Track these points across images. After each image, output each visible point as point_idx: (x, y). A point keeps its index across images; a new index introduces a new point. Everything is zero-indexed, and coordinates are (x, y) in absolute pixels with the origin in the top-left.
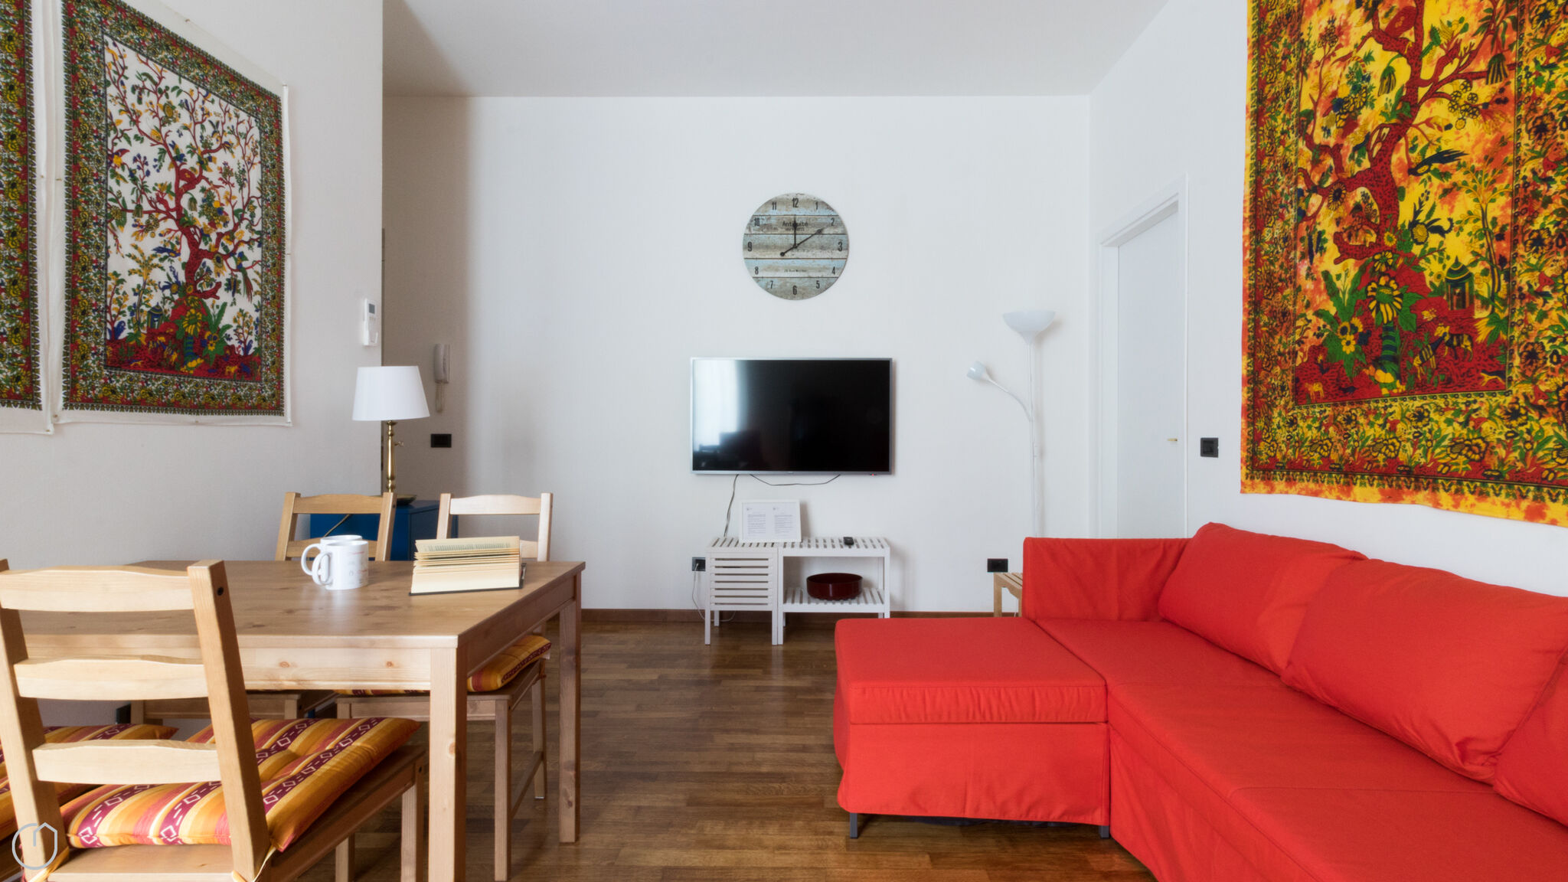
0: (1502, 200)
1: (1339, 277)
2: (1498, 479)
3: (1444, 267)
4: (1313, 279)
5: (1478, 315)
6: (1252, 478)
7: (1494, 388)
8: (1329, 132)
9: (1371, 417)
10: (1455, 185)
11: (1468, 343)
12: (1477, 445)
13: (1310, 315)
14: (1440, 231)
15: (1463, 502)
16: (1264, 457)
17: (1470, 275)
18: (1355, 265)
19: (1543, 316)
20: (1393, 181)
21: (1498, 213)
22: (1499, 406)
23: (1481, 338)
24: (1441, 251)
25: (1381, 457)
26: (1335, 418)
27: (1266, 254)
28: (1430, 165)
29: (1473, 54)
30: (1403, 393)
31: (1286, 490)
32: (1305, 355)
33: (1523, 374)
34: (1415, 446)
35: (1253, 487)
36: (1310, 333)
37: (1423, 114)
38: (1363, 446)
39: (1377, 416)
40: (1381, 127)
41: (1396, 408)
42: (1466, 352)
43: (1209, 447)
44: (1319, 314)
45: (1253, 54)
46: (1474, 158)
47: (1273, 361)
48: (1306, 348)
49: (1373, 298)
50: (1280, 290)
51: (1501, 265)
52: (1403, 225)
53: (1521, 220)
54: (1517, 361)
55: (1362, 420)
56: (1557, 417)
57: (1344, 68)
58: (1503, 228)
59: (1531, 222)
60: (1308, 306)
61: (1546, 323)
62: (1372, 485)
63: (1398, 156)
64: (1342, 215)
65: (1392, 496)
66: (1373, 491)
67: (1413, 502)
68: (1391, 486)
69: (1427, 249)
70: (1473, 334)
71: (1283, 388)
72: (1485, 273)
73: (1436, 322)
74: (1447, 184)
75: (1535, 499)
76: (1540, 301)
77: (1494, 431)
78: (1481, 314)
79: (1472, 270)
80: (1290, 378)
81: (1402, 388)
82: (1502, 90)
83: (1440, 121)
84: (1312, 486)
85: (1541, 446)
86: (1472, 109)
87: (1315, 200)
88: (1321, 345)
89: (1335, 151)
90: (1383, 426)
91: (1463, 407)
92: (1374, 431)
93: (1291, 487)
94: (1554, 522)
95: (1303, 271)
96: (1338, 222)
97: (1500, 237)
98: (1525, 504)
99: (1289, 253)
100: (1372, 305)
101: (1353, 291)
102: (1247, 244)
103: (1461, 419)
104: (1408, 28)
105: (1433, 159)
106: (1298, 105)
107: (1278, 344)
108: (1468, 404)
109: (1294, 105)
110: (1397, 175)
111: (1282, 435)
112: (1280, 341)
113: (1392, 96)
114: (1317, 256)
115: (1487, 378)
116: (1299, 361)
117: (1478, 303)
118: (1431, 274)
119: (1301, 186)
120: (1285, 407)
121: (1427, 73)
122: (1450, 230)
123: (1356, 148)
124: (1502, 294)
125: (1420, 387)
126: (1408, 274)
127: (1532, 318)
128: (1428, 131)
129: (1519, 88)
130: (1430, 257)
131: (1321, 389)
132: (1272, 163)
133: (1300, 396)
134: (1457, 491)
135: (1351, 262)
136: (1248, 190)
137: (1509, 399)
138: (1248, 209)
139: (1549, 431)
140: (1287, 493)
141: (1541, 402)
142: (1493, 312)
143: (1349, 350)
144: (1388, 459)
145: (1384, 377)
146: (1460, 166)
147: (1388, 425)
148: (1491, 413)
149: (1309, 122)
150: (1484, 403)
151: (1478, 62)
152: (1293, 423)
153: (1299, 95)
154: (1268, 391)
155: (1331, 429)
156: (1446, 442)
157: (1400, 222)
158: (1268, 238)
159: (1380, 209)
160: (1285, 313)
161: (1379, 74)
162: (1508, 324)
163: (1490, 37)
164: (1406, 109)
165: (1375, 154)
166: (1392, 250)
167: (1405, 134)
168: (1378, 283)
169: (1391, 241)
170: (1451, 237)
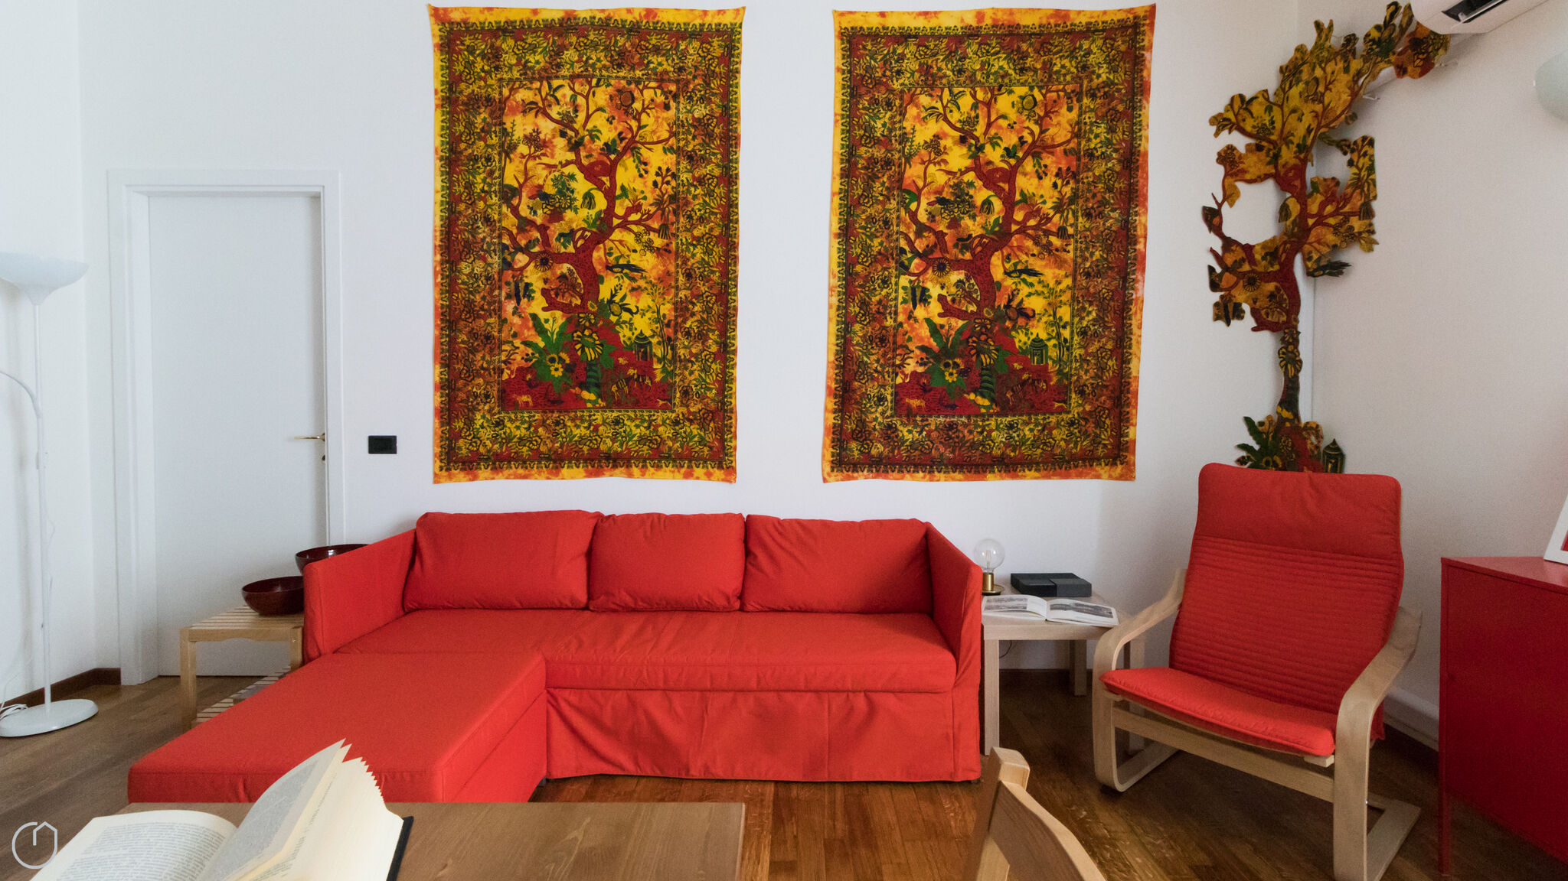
0: (669, 306)
1: (547, 321)
2: (668, 458)
3: (633, 334)
4: (520, 316)
5: (655, 366)
6: (448, 470)
7: (664, 408)
8: (535, 213)
9: (578, 422)
10: (639, 287)
11: (649, 382)
12: (656, 440)
13: (517, 343)
14: (629, 311)
15: (647, 473)
16: (464, 451)
17: (650, 343)
18: (563, 316)
19: (691, 373)
20: (594, 268)
21: (667, 312)
22: (668, 418)
23: (658, 379)
24: (631, 324)
25: (585, 449)
26: (544, 421)
27: (464, 283)
28: (623, 269)
29: (650, 216)
30: (603, 407)
31: (492, 476)
32: (512, 372)
33: (681, 402)
34: (614, 441)
35: (450, 478)
36: (519, 358)
37: (617, 235)
38: (571, 440)
39: (582, 420)
40: (584, 229)
41: (598, 417)
42: (647, 386)
43: (382, 445)
44: (526, 343)
45: (442, 106)
46: (652, 275)
47: (472, 374)
48: (514, 367)
49: (579, 342)
50: (484, 318)
51: (669, 342)
52: (603, 300)
53: (680, 320)
54: (678, 395)
55: (569, 423)
56: (698, 424)
57: (550, 173)
58: (669, 321)
59: (684, 322)
60: (515, 335)
61: (693, 377)
62: (578, 467)
63: (598, 255)
64: (549, 277)
65: (596, 473)
66: (579, 471)
67: (611, 476)
68: (593, 467)
69: (621, 320)
70: (652, 377)
71: (487, 396)
72: (659, 343)
73: (628, 366)
74: (635, 285)
75: (688, 467)
76: (690, 365)
77: (665, 432)
78: (657, 366)
79: (651, 339)
80: (496, 389)
81: (603, 404)
82: (668, 245)
83: (628, 245)
84: (520, 471)
85: (691, 440)
86: (649, 246)
87: (521, 259)
88: (530, 367)
89: (543, 229)
90: (588, 428)
91: (647, 418)
92: (581, 431)
93: (498, 474)
94: (698, 478)
95: (510, 306)
96: (546, 281)
97: (668, 325)
98: (683, 470)
99: (492, 291)
100: (578, 346)
101: (560, 334)
102: (438, 269)
103: (646, 425)
104: (605, 175)
105: (623, 267)
106: (502, 176)
107: (479, 359)
108: (650, 416)
109: (497, 174)
110: (598, 268)
111: (486, 434)
112: (483, 358)
113: (593, 213)
114: (524, 301)
115: (661, 402)
116: (505, 377)
117: (655, 359)
118: (624, 336)
119: (506, 241)
120: (490, 411)
121: (619, 211)
122: (636, 313)
123: (562, 235)
124: (669, 356)
125: (617, 404)
126: (608, 333)
127: (686, 373)
128: (621, 248)
129: (677, 248)
130: (624, 326)
131: (530, 400)
132: (470, 211)
133: (506, 401)
134: (643, 467)
135: (558, 313)
136: (439, 223)
137: (674, 415)
138: (438, 238)
139: (695, 432)
140: (493, 479)
141: (691, 417)
142: (664, 366)
143: (559, 373)
144: (591, 449)
145: (587, 395)
146: (642, 277)
147: (592, 428)
148: (664, 422)
149: (514, 196)
150: (659, 417)
151: (654, 222)
152: (499, 423)
153: (503, 169)
154: (468, 397)
155: (540, 429)
156: (636, 438)
157: (600, 297)
158: (467, 271)
159: (584, 284)
160: (488, 337)
161: (582, 193)
162: (672, 374)
163: (660, 212)
164: (603, 227)
165: (579, 245)
166: (593, 313)
167: (603, 242)
168: (583, 333)
169: (593, 307)
170: (637, 317)
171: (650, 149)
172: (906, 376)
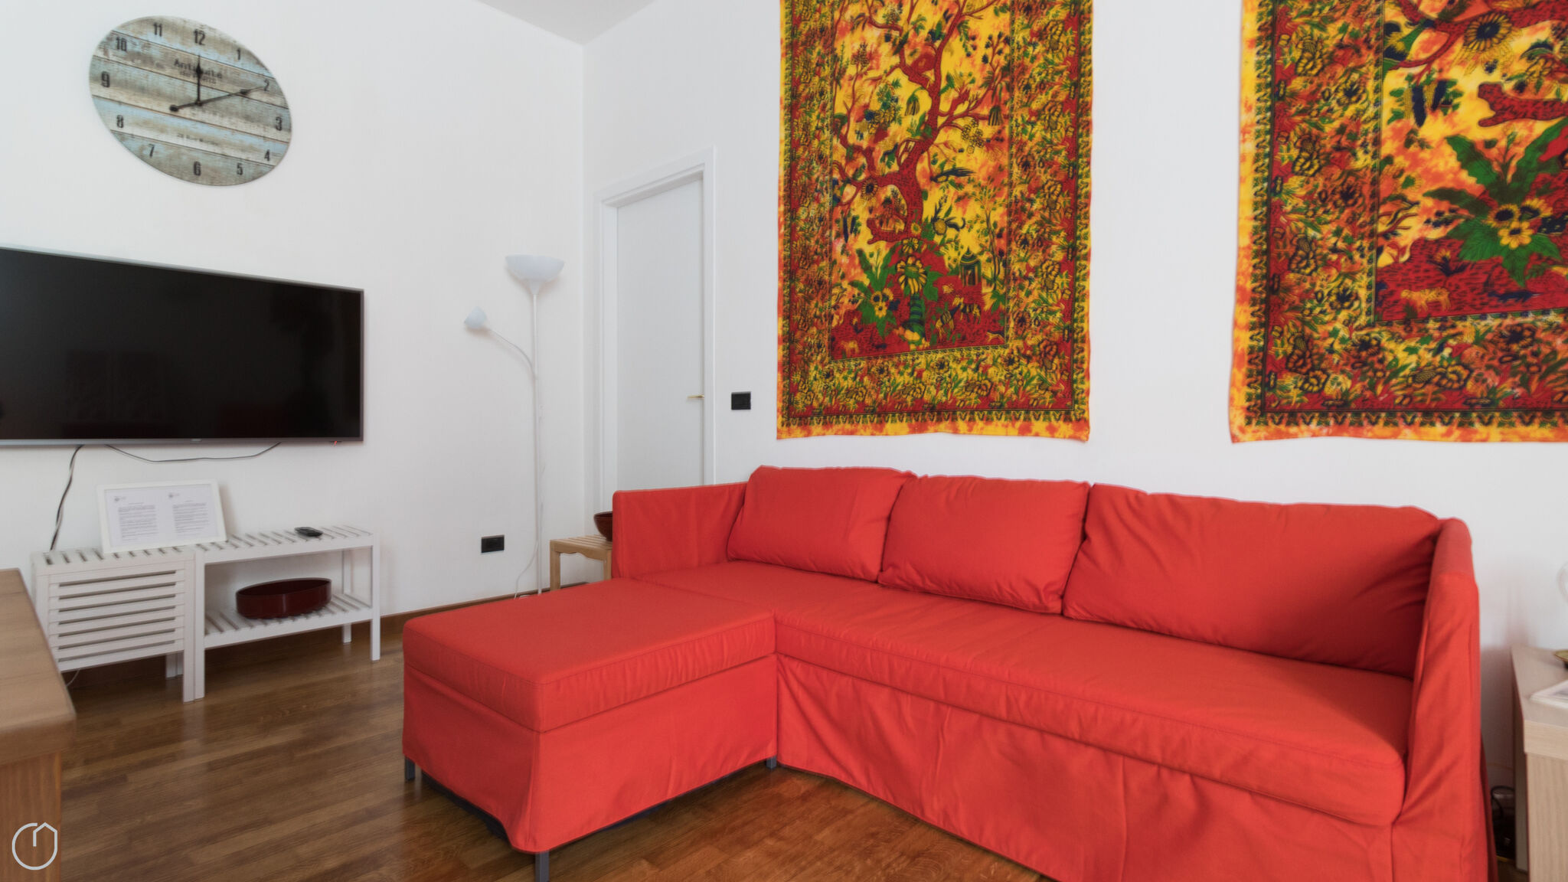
0: (1001, 210)
1: (871, 255)
2: (1000, 408)
3: (959, 254)
4: (847, 255)
5: (984, 290)
6: (788, 425)
7: (996, 343)
8: (862, 136)
9: (901, 368)
10: (966, 194)
11: (978, 311)
12: (985, 385)
13: (845, 284)
14: (955, 226)
15: (975, 427)
16: (801, 406)
17: (978, 262)
18: (887, 246)
19: (1029, 293)
20: (918, 184)
21: (997, 219)
22: (1000, 356)
23: (987, 307)
24: (957, 242)
25: (909, 399)
26: (869, 369)
27: (801, 230)
28: (948, 176)
29: (979, 102)
30: (927, 348)
31: (823, 432)
32: (840, 318)
33: (1016, 333)
34: (938, 388)
35: (790, 433)
36: (846, 300)
37: (942, 137)
38: (894, 390)
39: (906, 366)
40: (908, 141)
41: (922, 360)
42: (975, 317)
43: (741, 401)
44: (853, 284)
45: (786, 54)
46: (980, 176)
47: (808, 323)
48: (842, 312)
49: (902, 274)
50: (817, 262)
51: (1001, 256)
52: (926, 219)
53: (1014, 226)
54: (1012, 324)
55: (893, 370)
56: (1038, 362)
57: (876, 87)
58: (1001, 230)
59: (1020, 227)
60: (843, 277)
61: (1031, 299)
62: (902, 421)
63: (922, 166)
64: (874, 205)
65: (919, 428)
66: (904, 426)
67: (936, 431)
68: (917, 420)
69: (946, 239)
70: (981, 305)
71: (819, 346)
72: (989, 260)
73: (953, 295)
74: (961, 192)
75: (1025, 420)
76: (1027, 283)
77: (996, 374)
78: (987, 290)
79: (979, 258)
80: (827, 337)
81: (927, 344)
82: (1000, 132)
83: (955, 145)
84: (848, 426)
85: (1028, 383)
86: (978, 141)
87: (850, 190)
88: (857, 310)
89: (868, 153)
90: (911, 374)
91: (975, 358)
92: (903, 379)
93: (828, 430)
94: (1037, 435)
95: (839, 246)
96: (871, 210)
97: (1000, 236)
98: (1018, 424)
99: (824, 232)
100: (902, 279)
101: (885, 267)
102: (782, 219)
103: (973, 366)
104: (929, 69)
105: (948, 174)
106: (833, 108)
107: (814, 308)
108: (978, 355)
109: (828, 107)
110: (922, 181)
111: (818, 386)
112: (816, 306)
113: (917, 118)
114: (852, 236)
115: (991, 336)
116: (835, 323)
117: (984, 282)
118: (949, 259)
119: (836, 176)
120: (822, 361)
121: (944, 107)
122: (962, 227)
123: (886, 154)
124: (1001, 276)
125: (941, 343)
126: (931, 257)
127: (1022, 294)
128: (946, 151)
129: (1011, 132)
130: (949, 245)
131: (856, 346)
132: (807, 153)
133: (836, 352)
134: (970, 420)
135: (882, 244)
136: (783, 173)
137: (1007, 351)
138: (782, 189)
139: (1034, 372)
140: (824, 435)
141: (1028, 352)
142: (995, 288)
143: (882, 314)
144: (915, 399)
145: (912, 336)
146: (970, 181)
147: (915, 374)
148: (995, 361)
149: (843, 124)
150: (989, 354)
151: (982, 108)
152: (829, 375)
153: (833, 99)
154: (804, 348)
155: (866, 379)
156: (962, 384)
157: (924, 216)
158: (803, 216)
159: (908, 205)
160: (821, 282)
161: (906, 99)
162: (1005, 298)
163: (990, 92)
164: (928, 131)
165: (902, 160)
166: (917, 237)
167: (927, 150)
168: (906, 262)
169: (917, 230)
170: (964, 232)
171: (980, 18)
172: (1402, 251)
